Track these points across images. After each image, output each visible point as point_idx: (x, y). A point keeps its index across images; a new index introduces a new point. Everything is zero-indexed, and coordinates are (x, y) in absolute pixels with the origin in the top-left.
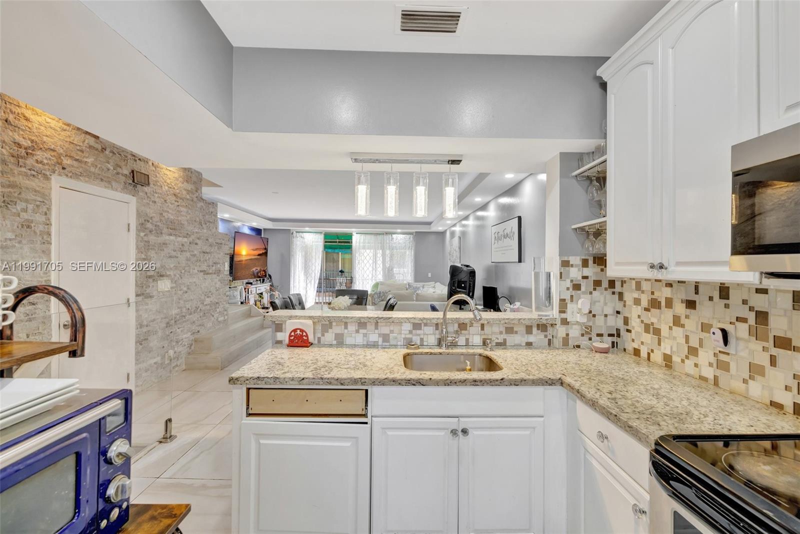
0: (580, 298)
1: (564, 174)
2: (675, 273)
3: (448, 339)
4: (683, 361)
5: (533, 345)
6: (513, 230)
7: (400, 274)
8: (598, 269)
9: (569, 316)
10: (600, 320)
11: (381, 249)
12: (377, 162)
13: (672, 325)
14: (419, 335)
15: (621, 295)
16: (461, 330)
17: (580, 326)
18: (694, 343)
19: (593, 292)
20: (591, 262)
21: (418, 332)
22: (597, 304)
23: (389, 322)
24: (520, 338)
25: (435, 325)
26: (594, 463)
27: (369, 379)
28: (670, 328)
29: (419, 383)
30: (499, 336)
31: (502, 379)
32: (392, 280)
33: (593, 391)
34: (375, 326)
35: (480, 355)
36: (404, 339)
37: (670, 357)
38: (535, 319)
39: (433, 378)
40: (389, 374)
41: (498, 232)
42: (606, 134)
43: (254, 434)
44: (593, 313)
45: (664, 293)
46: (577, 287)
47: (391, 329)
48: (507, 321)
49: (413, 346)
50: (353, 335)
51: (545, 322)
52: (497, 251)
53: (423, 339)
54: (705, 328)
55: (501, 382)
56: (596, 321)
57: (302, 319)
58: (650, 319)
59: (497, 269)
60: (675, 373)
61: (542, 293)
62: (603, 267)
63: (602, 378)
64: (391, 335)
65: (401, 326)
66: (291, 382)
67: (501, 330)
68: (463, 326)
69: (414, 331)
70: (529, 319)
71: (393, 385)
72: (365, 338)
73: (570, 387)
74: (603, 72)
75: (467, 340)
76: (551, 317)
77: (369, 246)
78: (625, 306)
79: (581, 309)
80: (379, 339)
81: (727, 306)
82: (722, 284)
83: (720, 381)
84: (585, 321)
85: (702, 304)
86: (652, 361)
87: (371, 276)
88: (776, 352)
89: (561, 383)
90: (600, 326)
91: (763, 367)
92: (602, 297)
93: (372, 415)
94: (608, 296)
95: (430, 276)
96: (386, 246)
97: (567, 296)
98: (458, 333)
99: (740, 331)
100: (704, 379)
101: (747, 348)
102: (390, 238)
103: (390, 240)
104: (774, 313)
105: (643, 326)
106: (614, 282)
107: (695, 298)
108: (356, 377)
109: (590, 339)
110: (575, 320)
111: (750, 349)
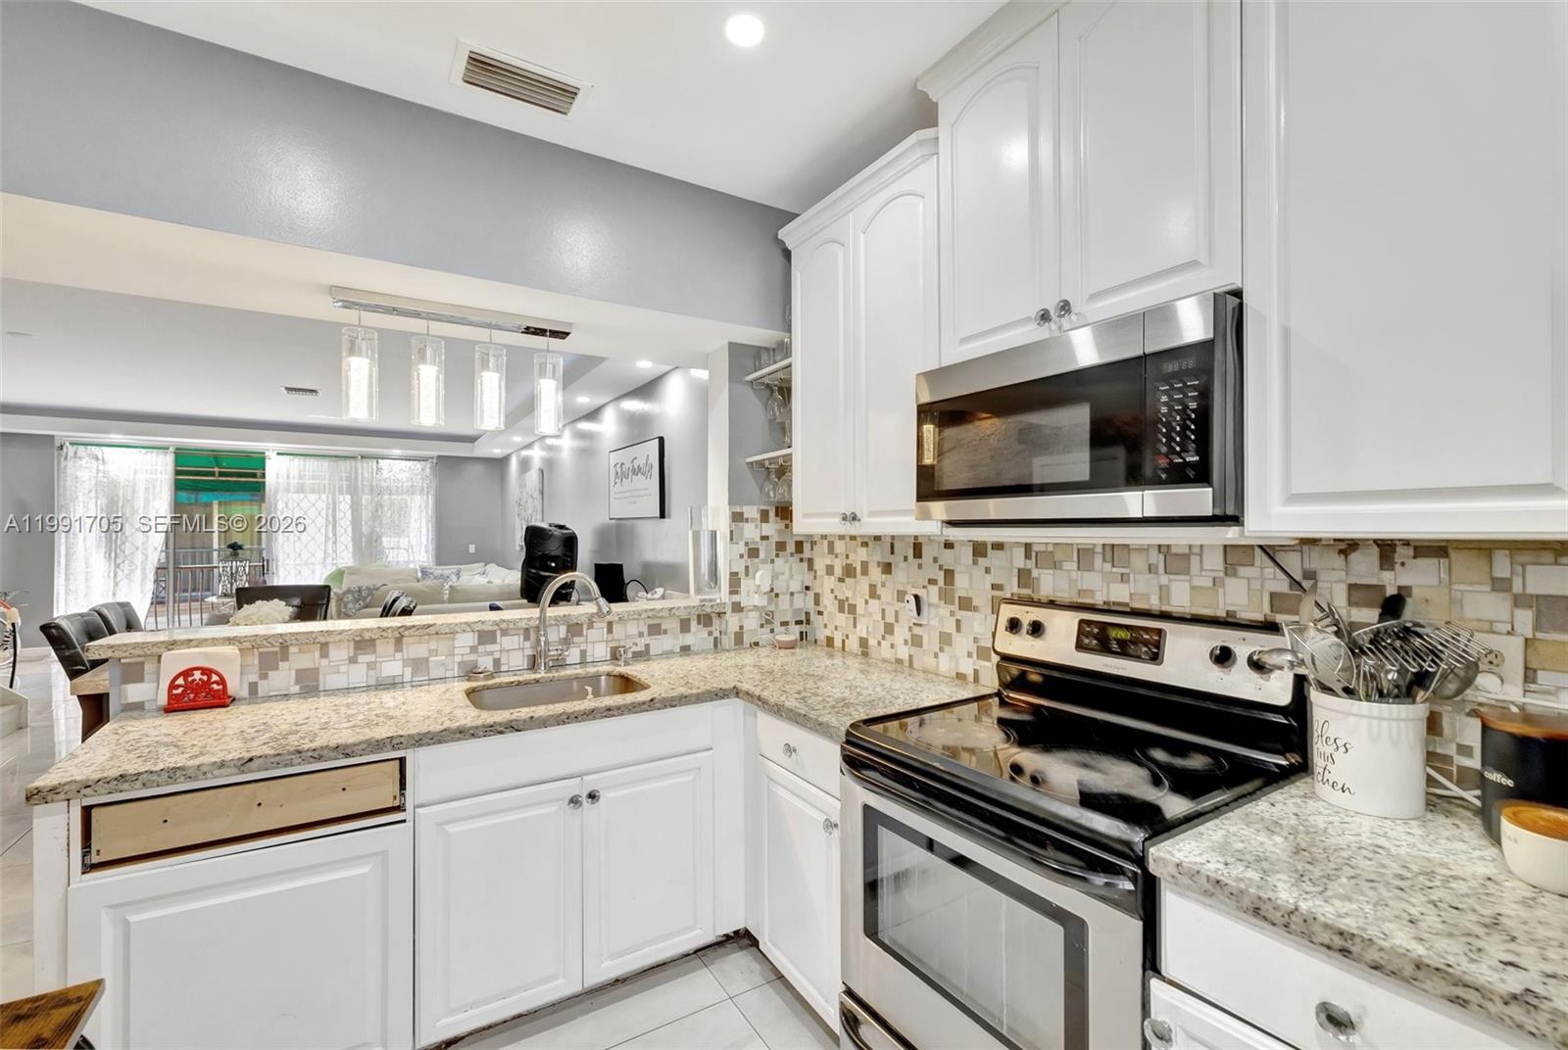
0: (757, 570)
1: (734, 378)
2: (870, 526)
3: (551, 653)
4: (879, 643)
5: (692, 649)
6: (650, 462)
7: (399, 548)
8: (781, 525)
9: (742, 598)
10: (784, 602)
11: (348, 492)
12: (396, 312)
13: (867, 597)
14: (491, 653)
15: (810, 561)
16: (572, 636)
17: (758, 613)
18: (890, 619)
19: (776, 559)
20: (772, 514)
21: (490, 648)
22: (781, 577)
23: (429, 635)
24: (670, 642)
25: (522, 632)
26: (782, 793)
27: (409, 736)
28: (867, 602)
29: (513, 727)
30: (638, 641)
31: (652, 700)
32: (379, 563)
33: (777, 694)
34: (395, 645)
35: (609, 675)
36: (459, 663)
37: (867, 640)
38: (694, 607)
39: (536, 716)
40: (448, 722)
41: (622, 464)
42: (790, 326)
43: (110, 907)
44: (775, 591)
45: (860, 555)
46: (754, 553)
47: (432, 647)
48: (650, 614)
49: (481, 675)
50: (343, 669)
51: (709, 610)
52: (620, 498)
53: (499, 659)
54: (901, 596)
55: (651, 705)
56: (780, 604)
57: (207, 646)
58: (844, 593)
59: (618, 532)
60: (871, 661)
62: (788, 522)
63: (789, 678)
64: (431, 659)
65: (454, 639)
66: (216, 772)
67: (641, 630)
68: (575, 629)
69: (479, 647)
70: (685, 608)
71: (459, 739)
72: (371, 672)
73: (749, 696)
74: (788, 234)
75: (583, 653)
76: (718, 601)
77: (314, 484)
78: (815, 578)
79: (759, 586)
80: (406, 669)
81: (920, 566)
82: (916, 537)
83: (915, 659)
84: (765, 603)
85: (897, 566)
86: (846, 649)
87: (322, 554)
88: (961, 614)
89: (736, 692)
90: (785, 608)
91: (950, 634)
92: (787, 566)
93: (416, 803)
94: (794, 565)
95: (474, 551)
96: (362, 485)
97: (740, 568)
98: (566, 642)
99: (931, 595)
100: (899, 661)
101: (937, 614)
102: (372, 466)
103: (372, 473)
104: (958, 569)
105: (837, 602)
106: (802, 542)
107: (891, 559)
108: (378, 737)
109: (772, 631)
110: (751, 603)
111: (940, 616)
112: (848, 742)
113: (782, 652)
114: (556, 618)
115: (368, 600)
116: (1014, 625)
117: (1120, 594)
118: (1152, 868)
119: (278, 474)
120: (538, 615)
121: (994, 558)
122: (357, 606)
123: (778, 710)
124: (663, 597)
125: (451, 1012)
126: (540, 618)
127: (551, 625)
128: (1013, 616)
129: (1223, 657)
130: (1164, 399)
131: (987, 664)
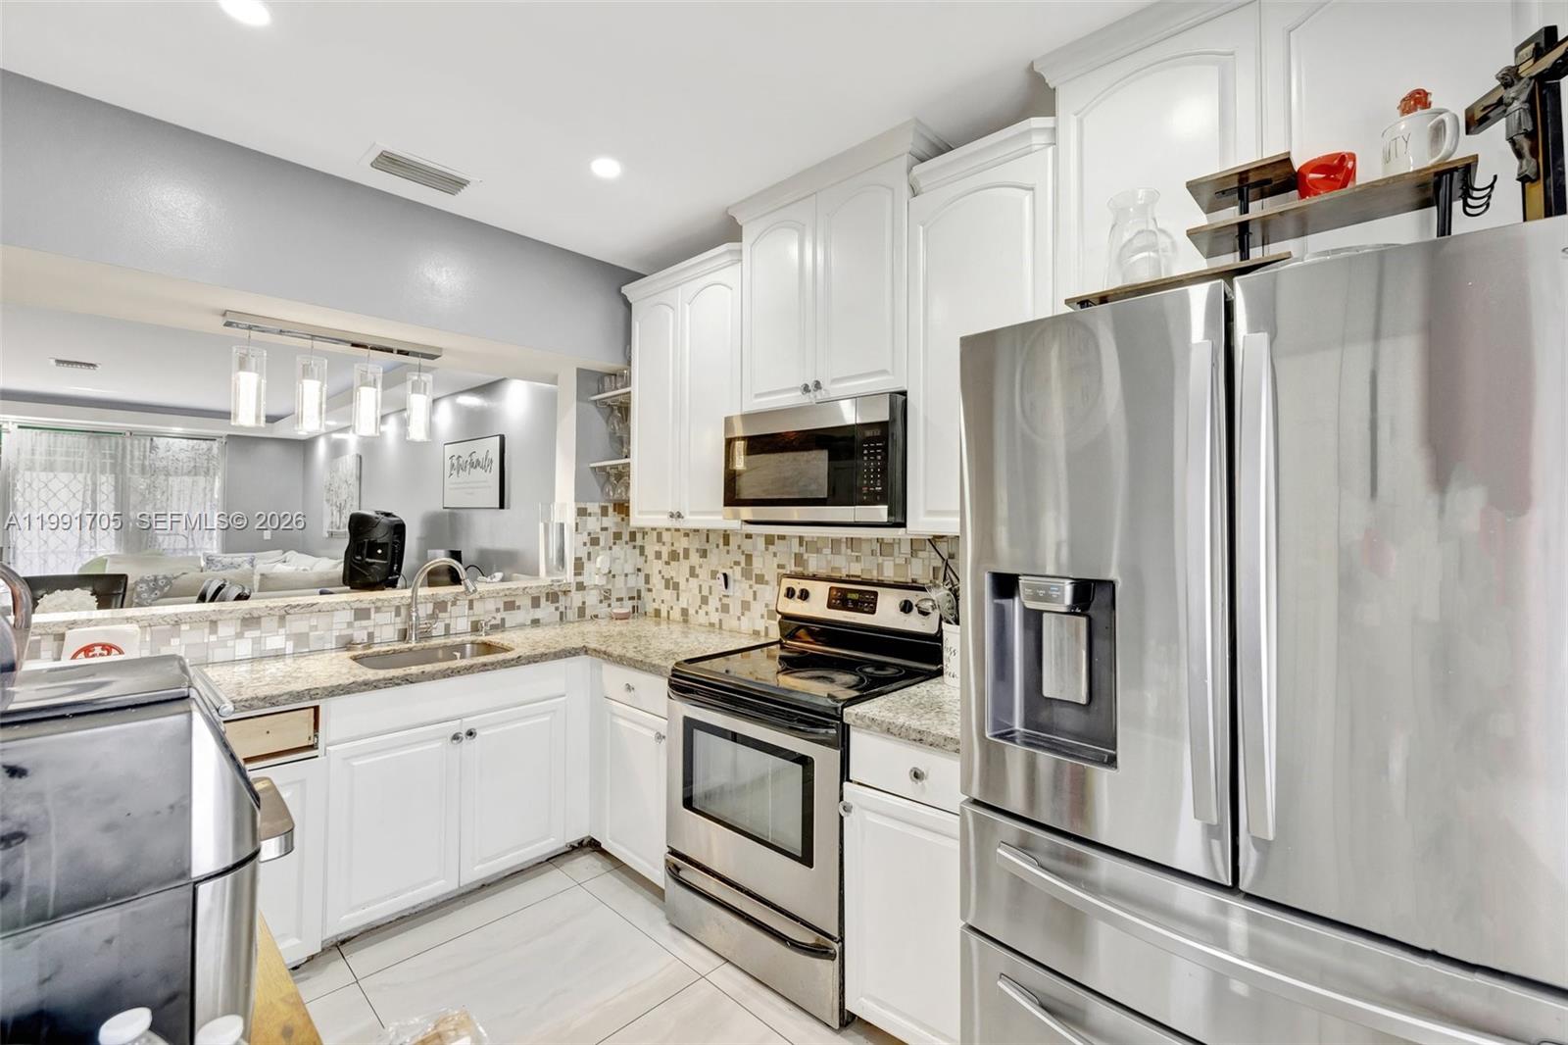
0: (598, 555)
1: (581, 396)
2: (691, 521)
3: (420, 626)
4: (697, 612)
5: (541, 621)
6: (489, 457)
8: (619, 518)
9: (585, 579)
10: (620, 581)
11: (112, 472)
13: (688, 576)
14: (365, 628)
15: (642, 548)
16: (438, 612)
17: (598, 591)
18: (705, 592)
19: (613, 546)
20: (611, 510)
21: (365, 623)
22: (617, 561)
24: (523, 615)
25: (393, 609)
26: (621, 722)
27: (324, 688)
28: (687, 580)
29: (408, 680)
30: (495, 615)
31: (519, 657)
33: (618, 650)
34: (280, 622)
35: (472, 643)
36: (337, 637)
37: (687, 610)
38: (544, 587)
41: (460, 457)
44: (612, 573)
45: (682, 543)
46: (595, 542)
47: (313, 624)
48: (507, 593)
49: (360, 646)
50: (230, 643)
51: (557, 589)
52: (455, 488)
53: (373, 633)
54: (714, 575)
55: (518, 661)
56: (616, 582)
58: (670, 573)
59: (452, 518)
60: (690, 624)
61: (554, 553)
62: (623, 516)
63: (626, 639)
64: (311, 634)
65: (333, 616)
67: (498, 606)
68: (441, 606)
69: (355, 622)
70: (536, 587)
71: (364, 690)
72: (256, 645)
73: (596, 652)
74: (630, 291)
75: (447, 627)
76: (565, 581)
77: (67, 462)
78: (646, 561)
79: (599, 569)
80: (288, 643)
81: (728, 552)
82: (725, 531)
83: (723, 622)
84: (604, 582)
85: (711, 552)
86: (671, 618)
87: (77, 541)
88: (756, 587)
89: (585, 650)
90: (620, 588)
91: (749, 602)
92: (623, 553)
93: (328, 742)
94: (628, 552)
95: (269, 538)
96: (131, 464)
97: (583, 553)
98: (433, 616)
99: (735, 574)
100: (712, 625)
101: (740, 588)
102: (145, 445)
103: (145, 451)
104: (755, 554)
105: (663, 581)
106: (634, 532)
107: (707, 546)
108: (298, 690)
109: (609, 605)
110: (592, 583)
111: (740, 589)
112: (674, 675)
113: (619, 622)
114: (425, 597)
115: (166, 589)
116: (790, 593)
117: (856, 569)
118: (845, 720)
119: (18, 450)
120: (410, 594)
121: (779, 546)
122: (153, 596)
123: (621, 661)
124: (503, 580)
125: (353, 909)
126: (412, 597)
127: (422, 603)
128: (789, 586)
129: (906, 607)
130: (866, 452)
131: (773, 622)
